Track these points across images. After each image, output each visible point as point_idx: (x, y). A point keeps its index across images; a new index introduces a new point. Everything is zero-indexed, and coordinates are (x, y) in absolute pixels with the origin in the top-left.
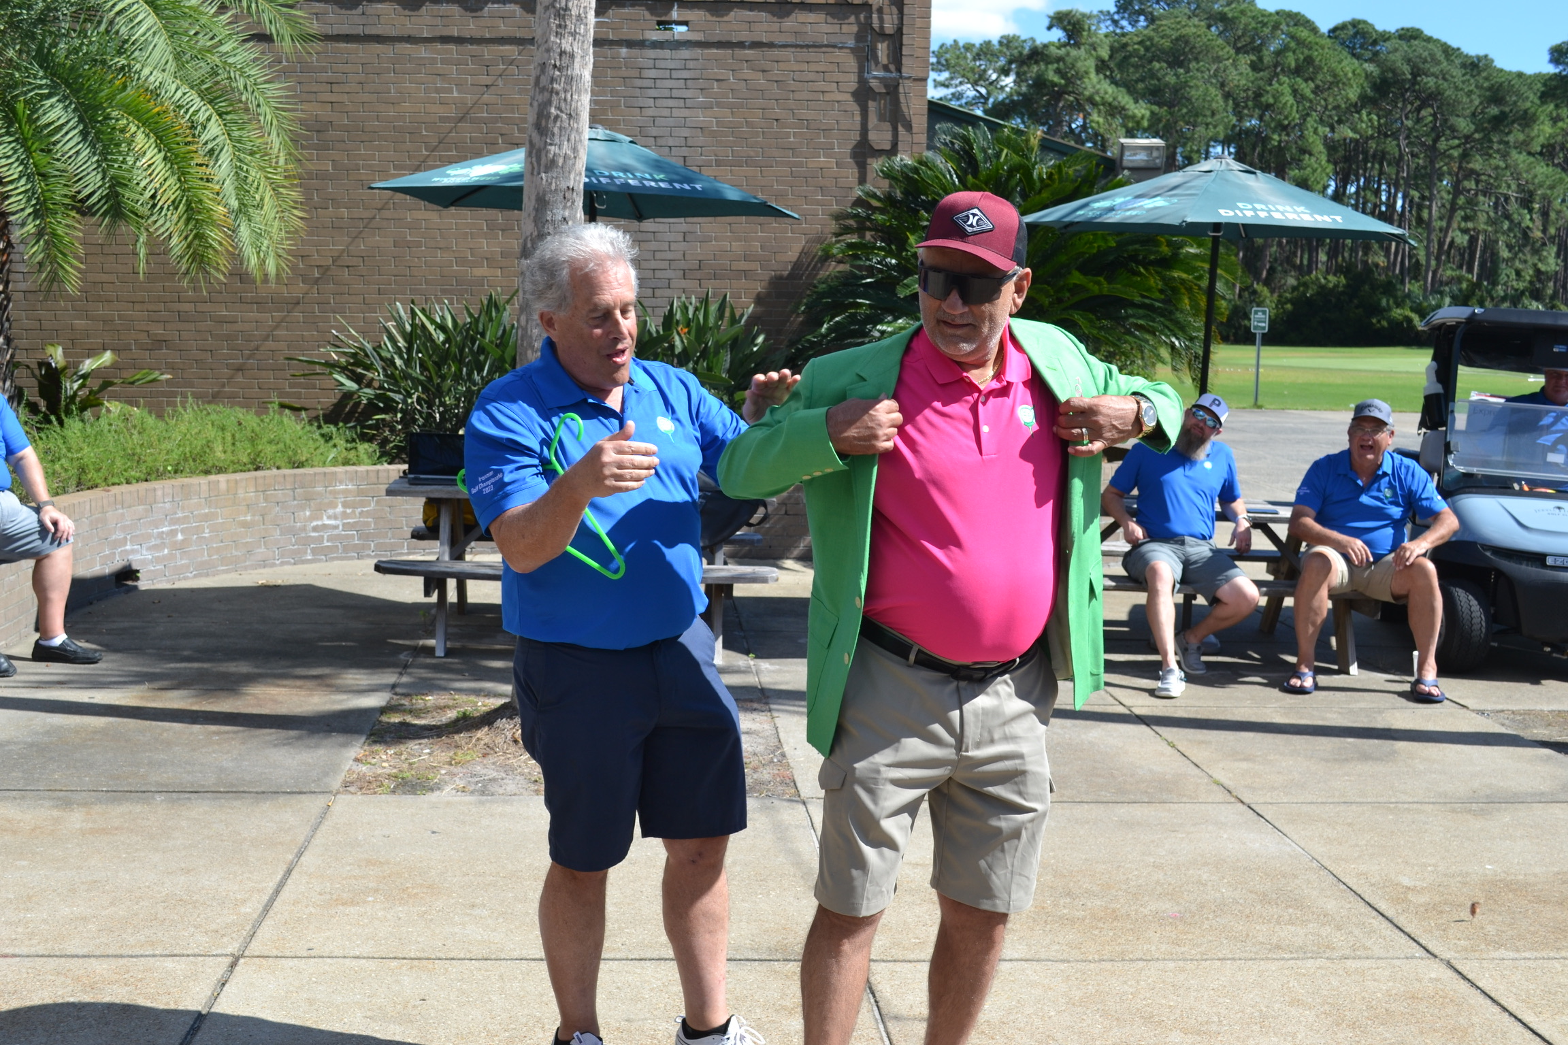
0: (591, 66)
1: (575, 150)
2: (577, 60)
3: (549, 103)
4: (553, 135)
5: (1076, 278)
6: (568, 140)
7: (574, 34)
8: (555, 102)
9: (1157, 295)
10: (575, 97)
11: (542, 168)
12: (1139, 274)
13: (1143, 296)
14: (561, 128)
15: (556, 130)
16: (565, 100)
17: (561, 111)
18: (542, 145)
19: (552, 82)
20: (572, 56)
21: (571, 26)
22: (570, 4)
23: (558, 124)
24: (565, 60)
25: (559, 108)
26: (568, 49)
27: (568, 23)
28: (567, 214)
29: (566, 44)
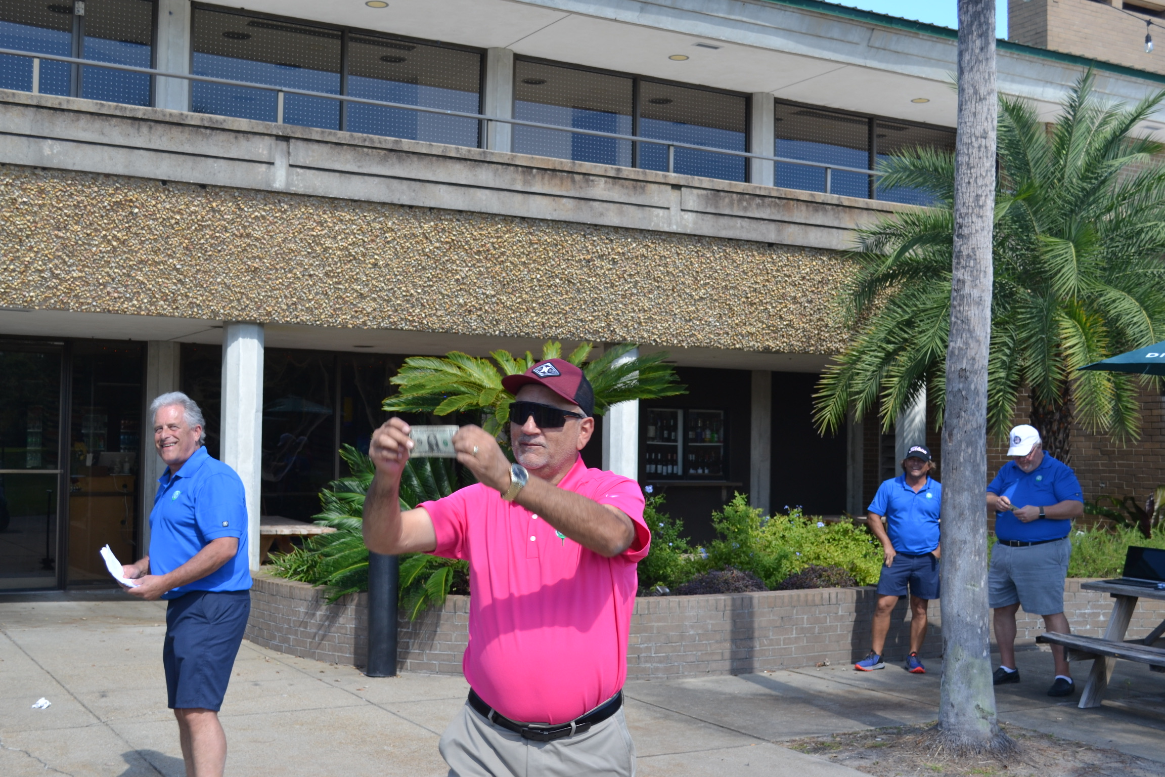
2: (968, 284)
6: (962, 337)
7: (964, 268)
8: (954, 313)
10: (966, 308)
14: (957, 330)
15: (954, 331)
16: (960, 311)
17: (958, 319)
20: (964, 282)
21: (963, 262)
23: (956, 327)
24: (960, 285)
25: (956, 317)
26: (961, 277)
27: (961, 260)
28: (961, 386)
29: (960, 274)
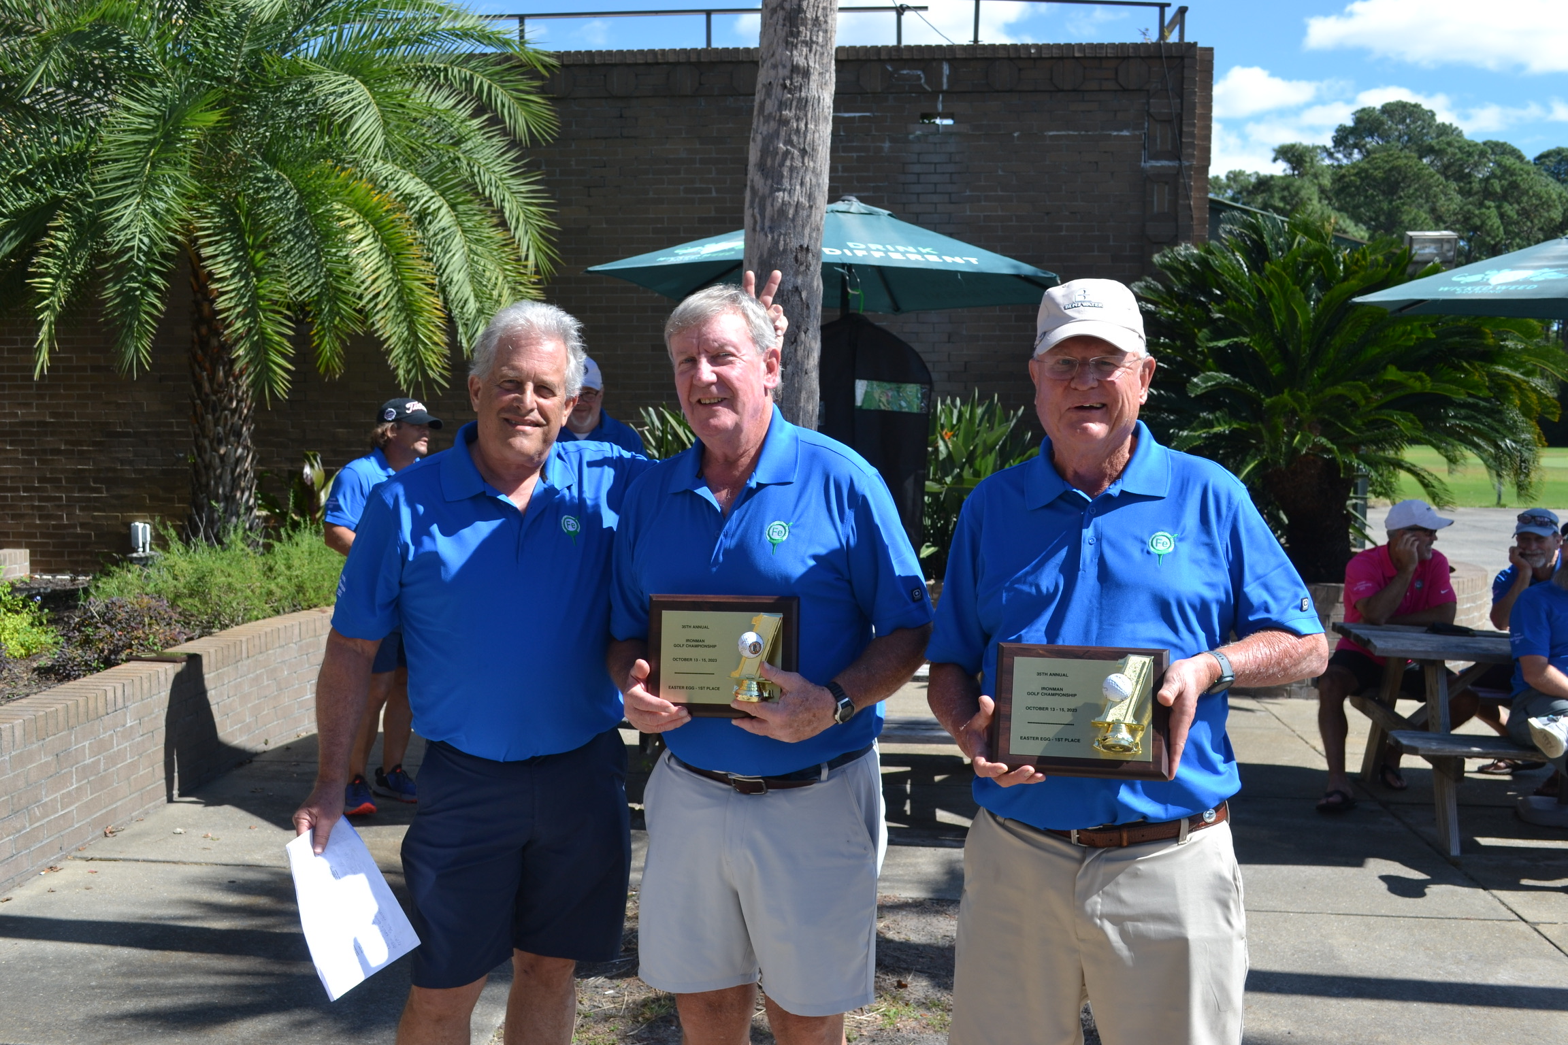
0: (832, 88)
1: (810, 197)
2: (814, 77)
3: (776, 134)
4: (782, 176)
5: (1392, 374)
6: (802, 184)
7: (809, 44)
8: (783, 134)
9: (1485, 393)
10: (811, 126)
11: (767, 224)
12: (1464, 370)
13: (1470, 395)
14: (792, 169)
15: (786, 172)
16: (798, 131)
17: (793, 146)
18: (767, 191)
19: (780, 110)
20: (806, 73)
21: (805, 34)
22: (805, 4)
23: (788, 163)
24: (798, 80)
25: (789, 142)
26: (802, 62)
27: (802, 28)
28: (799, 281)
29: (799, 60)
